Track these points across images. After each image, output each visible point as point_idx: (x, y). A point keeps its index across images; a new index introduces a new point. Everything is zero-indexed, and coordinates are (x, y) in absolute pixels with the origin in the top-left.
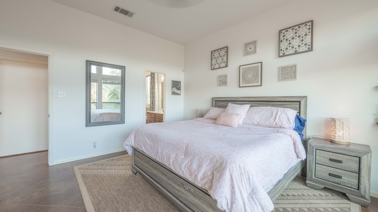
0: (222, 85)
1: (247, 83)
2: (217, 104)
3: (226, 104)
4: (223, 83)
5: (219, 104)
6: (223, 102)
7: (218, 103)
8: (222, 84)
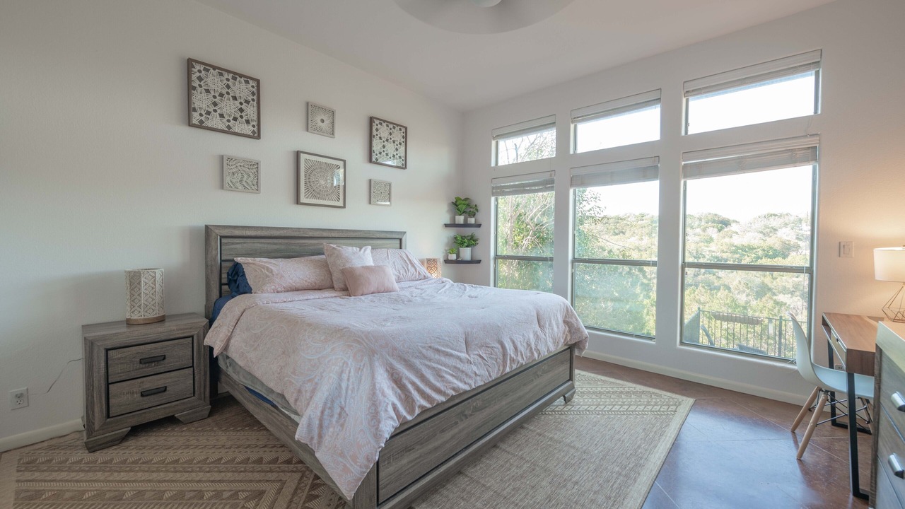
0: (241, 187)
1: (316, 197)
2: (233, 246)
3: (266, 246)
4: (245, 184)
5: (238, 246)
6: (256, 241)
7: (233, 244)
8: (238, 185)
